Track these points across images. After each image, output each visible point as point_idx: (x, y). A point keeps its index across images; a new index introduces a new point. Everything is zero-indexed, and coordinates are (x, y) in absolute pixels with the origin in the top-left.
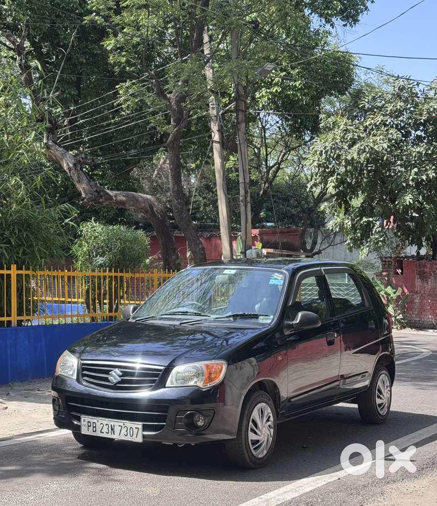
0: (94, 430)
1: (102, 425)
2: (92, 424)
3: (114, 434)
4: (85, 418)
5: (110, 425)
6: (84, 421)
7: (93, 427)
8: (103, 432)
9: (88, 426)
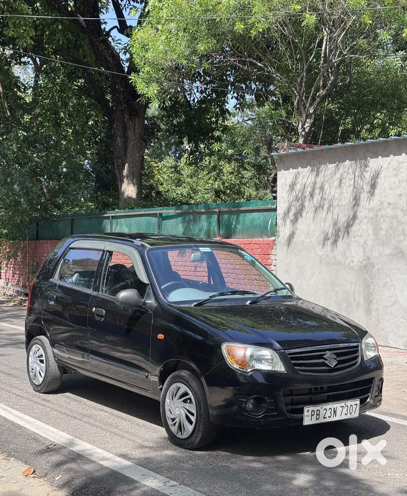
0: (318, 418)
1: (325, 410)
2: (316, 413)
3: (336, 416)
4: (308, 409)
5: (333, 409)
6: (308, 411)
7: (317, 415)
8: (326, 418)
9: (312, 415)
